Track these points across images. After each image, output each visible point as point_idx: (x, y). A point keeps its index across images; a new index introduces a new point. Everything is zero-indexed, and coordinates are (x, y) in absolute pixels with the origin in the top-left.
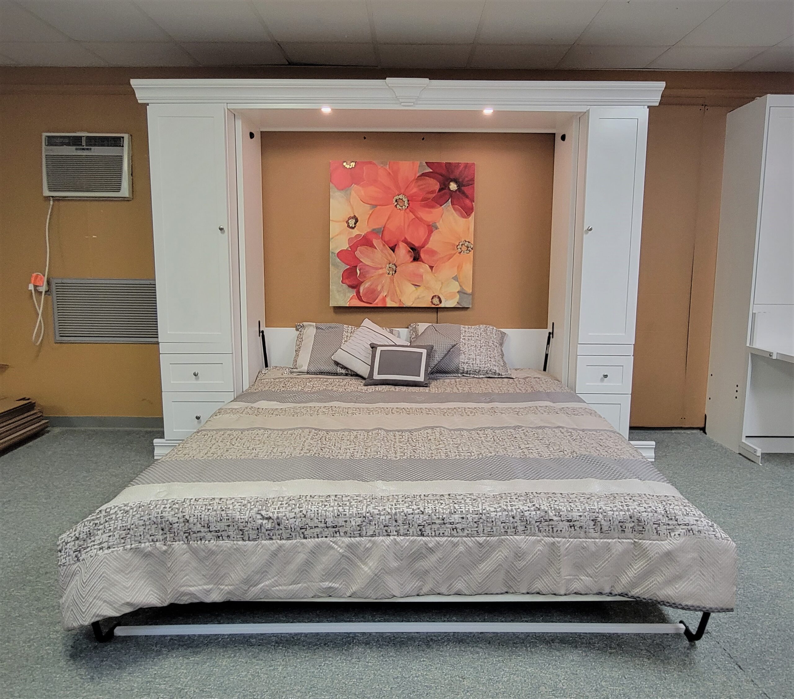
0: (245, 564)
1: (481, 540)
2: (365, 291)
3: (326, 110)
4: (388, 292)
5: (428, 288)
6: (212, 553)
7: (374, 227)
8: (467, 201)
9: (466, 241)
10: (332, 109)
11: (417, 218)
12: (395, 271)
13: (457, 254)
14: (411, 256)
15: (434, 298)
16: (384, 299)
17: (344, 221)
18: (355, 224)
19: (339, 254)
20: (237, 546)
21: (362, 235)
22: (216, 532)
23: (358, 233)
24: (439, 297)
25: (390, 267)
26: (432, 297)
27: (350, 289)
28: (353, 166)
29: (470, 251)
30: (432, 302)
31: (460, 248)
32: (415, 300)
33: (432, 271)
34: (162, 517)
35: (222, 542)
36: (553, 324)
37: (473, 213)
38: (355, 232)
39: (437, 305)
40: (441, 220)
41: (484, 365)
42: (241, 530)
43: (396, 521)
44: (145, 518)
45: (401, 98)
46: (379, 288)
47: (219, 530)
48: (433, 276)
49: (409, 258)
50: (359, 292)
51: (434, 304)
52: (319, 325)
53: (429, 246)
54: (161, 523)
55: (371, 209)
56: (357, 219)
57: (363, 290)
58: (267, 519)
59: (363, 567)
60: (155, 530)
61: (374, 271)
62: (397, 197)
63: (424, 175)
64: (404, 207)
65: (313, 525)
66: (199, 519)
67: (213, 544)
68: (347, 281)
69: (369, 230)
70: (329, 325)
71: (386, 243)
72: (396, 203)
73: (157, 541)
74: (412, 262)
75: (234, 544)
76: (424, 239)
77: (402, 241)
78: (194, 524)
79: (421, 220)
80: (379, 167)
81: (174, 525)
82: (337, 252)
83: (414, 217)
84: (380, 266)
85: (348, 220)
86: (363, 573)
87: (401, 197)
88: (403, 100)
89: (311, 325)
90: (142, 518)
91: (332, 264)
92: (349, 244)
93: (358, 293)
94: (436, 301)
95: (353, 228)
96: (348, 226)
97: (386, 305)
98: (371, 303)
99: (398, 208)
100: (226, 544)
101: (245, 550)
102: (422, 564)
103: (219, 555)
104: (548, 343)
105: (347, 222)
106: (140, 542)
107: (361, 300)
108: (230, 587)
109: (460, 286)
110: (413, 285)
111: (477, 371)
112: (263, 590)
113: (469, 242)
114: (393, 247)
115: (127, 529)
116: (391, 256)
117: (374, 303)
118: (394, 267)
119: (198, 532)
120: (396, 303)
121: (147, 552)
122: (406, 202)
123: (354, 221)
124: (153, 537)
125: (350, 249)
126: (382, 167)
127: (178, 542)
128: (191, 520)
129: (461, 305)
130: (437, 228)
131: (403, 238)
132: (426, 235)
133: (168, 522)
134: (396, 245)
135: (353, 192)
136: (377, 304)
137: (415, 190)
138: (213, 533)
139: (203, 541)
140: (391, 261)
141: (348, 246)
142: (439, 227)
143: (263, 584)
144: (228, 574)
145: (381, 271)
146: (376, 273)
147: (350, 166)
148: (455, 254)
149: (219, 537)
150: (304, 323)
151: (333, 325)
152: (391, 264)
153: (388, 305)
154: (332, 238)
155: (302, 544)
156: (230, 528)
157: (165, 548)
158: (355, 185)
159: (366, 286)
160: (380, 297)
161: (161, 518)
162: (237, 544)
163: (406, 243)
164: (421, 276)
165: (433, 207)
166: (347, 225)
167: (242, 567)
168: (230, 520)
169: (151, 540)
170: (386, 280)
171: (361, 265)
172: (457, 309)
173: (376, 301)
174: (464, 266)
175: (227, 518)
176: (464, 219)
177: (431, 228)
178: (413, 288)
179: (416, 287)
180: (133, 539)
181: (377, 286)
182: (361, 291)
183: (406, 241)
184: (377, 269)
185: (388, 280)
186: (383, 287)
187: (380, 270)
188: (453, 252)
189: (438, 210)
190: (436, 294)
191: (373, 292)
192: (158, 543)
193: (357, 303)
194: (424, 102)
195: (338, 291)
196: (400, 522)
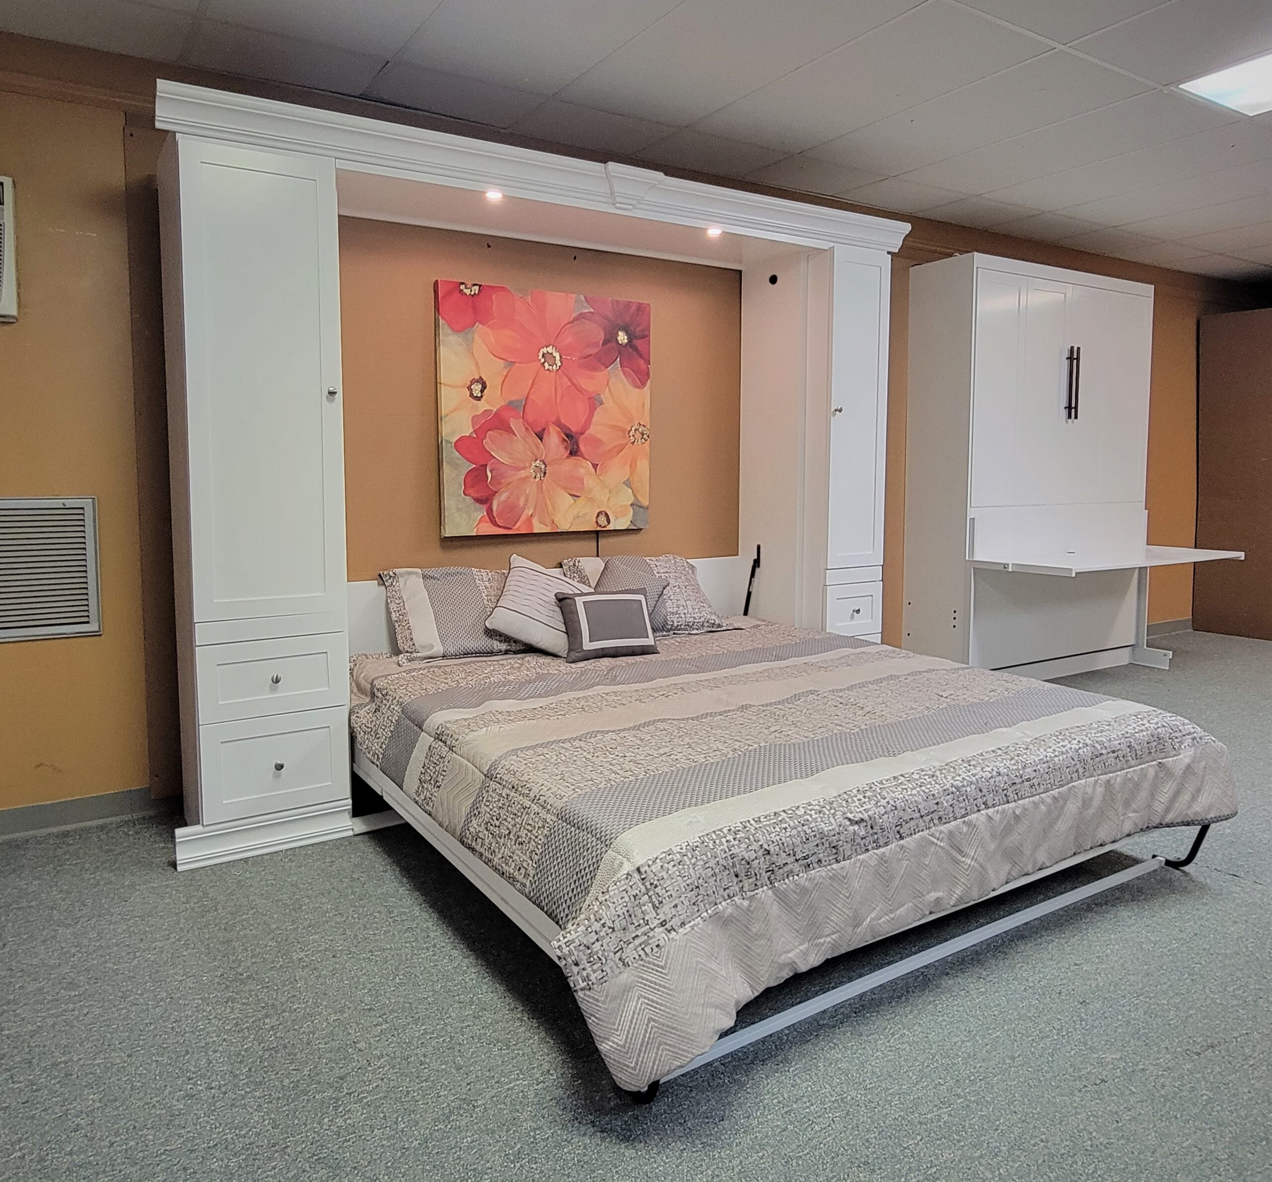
0: (847, 895)
1: (1055, 792)
2: (500, 507)
3: (494, 196)
4: (535, 509)
5: (592, 500)
6: (804, 891)
7: (512, 399)
8: (641, 362)
9: (640, 425)
10: (504, 196)
11: (573, 384)
12: (545, 473)
13: (630, 444)
14: (566, 448)
15: (601, 516)
16: (529, 520)
17: (463, 387)
18: (482, 391)
19: (459, 443)
20: (833, 872)
21: (492, 411)
22: (805, 859)
23: (488, 408)
24: (606, 515)
25: (536, 466)
26: (596, 515)
27: (478, 505)
28: (477, 292)
29: (646, 440)
30: (597, 522)
31: (633, 436)
32: (574, 519)
33: (596, 471)
34: (733, 856)
35: (813, 872)
36: (759, 548)
37: (649, 381)
38: (483, 406)
39: (604, 527)
40: (607, 389)
41: (699, 614)
42: (834, 847)
43: (981, 791)
44: (712, 863)
45: (619, 196)
46: (522, 502)
47: (808, 855)
48: (598, 481)
49: (564, 453)
50: (492, 510)
51: (600, 526)
52: (427, 571)
53: (592, 430)
54: (734, 866)
55: (505, 367)
56: (485, 383)
57: (498, 505)
58: (857, 823)
59: (964, 859)
60: (728, 879)
61: (513, 472)
62: (545, 350)
63: (581, 316)
64: (555, 366)
65: (907, 818)
66: (781, 845)
67: (803, 878)
68: (471, 491)
69: (503, 403)
70: (445, 570)
71: (529, 425)
72: (543, 360)
73: (734, 896)
74: (568, 457)
75: (829, 870)
76: (584, 420)
77: (554, 423)
78: (777, 855)
79: (579, 389)
80: (517, 298)
81: (753, 863)
82: (454, 440)
83: (570, 384)
84: (522, 465)
85: (471, 385)
86: (966, 867)
87: (550, 349)
88: (622, 200)
89: (412, 573)
90: (707, 865)
91: (448, 463)
92: (473, 427)
93: (490, 511)
94: (602, 520)
95: (478, 399)
96: (471, 395)
97: (532, 530)
98: (510, 529)
99: (546, 368)
100: (817, 873)
101: (844, 874)
102: (1011, 838)
103: (814, 892)
104: (753, 575)
105: (469, 388)
106: (716, 904)
107: (495, 524)
108: (834, 937)
109: (635, 496)
110: (570, 495)
111: (690, 624)
112: (871, 927)
113: (644, 426)
114: (540, 432)
115: (694, 887)
116: (537, 447)
117: (516, 527)
118: (543, 467)
119: (784, 865)
120: (546, 526)
121: (728, 916)
122: (558, 358)
123: (480, 386)
124: (727, 891)
125: (475, 436)
126: (521, 298)
127: (761, 889)
128: (772, 849)
129: (635, 526)
130: (602, 403)
131: (554, 419)
132: (587, 414)
133: (743, 862)
134: (544, 430)
135: (477, 337)
136: (518, 529)
137: (570, 340)
138: (800, 862)
139: (791, 878)
140: (538, 456)
141: (472, 430)
142: (604, 401)
143: (869, 919)
144: (828, 918)
145: (523, 474)
146: (515, 478)
147: (471, 291)
148: (627, 444)
149: (809, 866)
150: (397, 571)
151: (452, 570)
152: (538, 462)
153: (536, 531)
154: (446, 416)
155: (902, 847)
156: (819, 848)
157: (746, 903)
158: (481, 326)
159: (502, 499)
160: (524, 517)
161: (732, 858)
162: (833, 869)
163: (559, 426)
164: (582, 480)
165: (595, 369)
166: (469, 393)
167: (845, 901)
168: (818, 836)
169: (726, 897)
170: (530, 489)
171: (494, 463)
172: (631, 532)
173: (518, 524)
174: (638, 463)
175: (814, 833)
176: (638, 390)
177: (594, 403)
178: (571, 500)
179: (575, 498)
180: (706, 901)
181: (518, 498)
182: (495, 508)
183: (558, 424)
184: (518, 469)
185: (535, 488)
186: (527, 501)
187: (523, 471)
188: (624, 442)
189: (602, 375)
190: (602, 510)
191: (512, 509)
192: (736, 898)
193: (488, 529)
194: (647, 207)
195: (459, 510)
196: (984, 790)
